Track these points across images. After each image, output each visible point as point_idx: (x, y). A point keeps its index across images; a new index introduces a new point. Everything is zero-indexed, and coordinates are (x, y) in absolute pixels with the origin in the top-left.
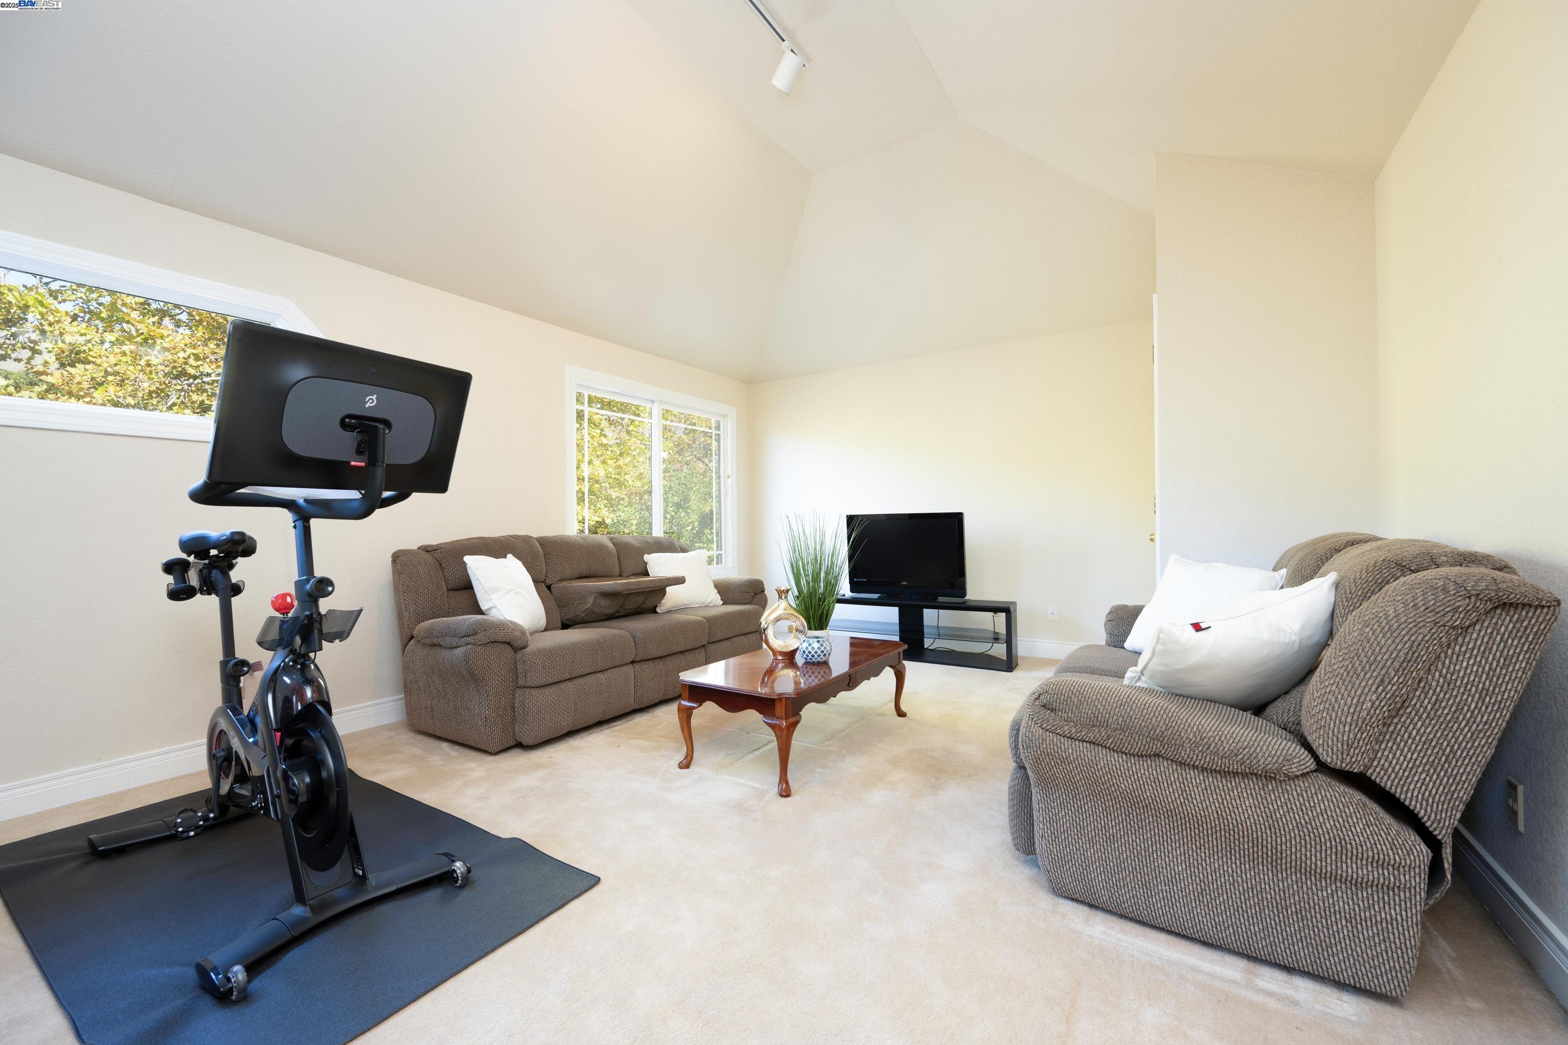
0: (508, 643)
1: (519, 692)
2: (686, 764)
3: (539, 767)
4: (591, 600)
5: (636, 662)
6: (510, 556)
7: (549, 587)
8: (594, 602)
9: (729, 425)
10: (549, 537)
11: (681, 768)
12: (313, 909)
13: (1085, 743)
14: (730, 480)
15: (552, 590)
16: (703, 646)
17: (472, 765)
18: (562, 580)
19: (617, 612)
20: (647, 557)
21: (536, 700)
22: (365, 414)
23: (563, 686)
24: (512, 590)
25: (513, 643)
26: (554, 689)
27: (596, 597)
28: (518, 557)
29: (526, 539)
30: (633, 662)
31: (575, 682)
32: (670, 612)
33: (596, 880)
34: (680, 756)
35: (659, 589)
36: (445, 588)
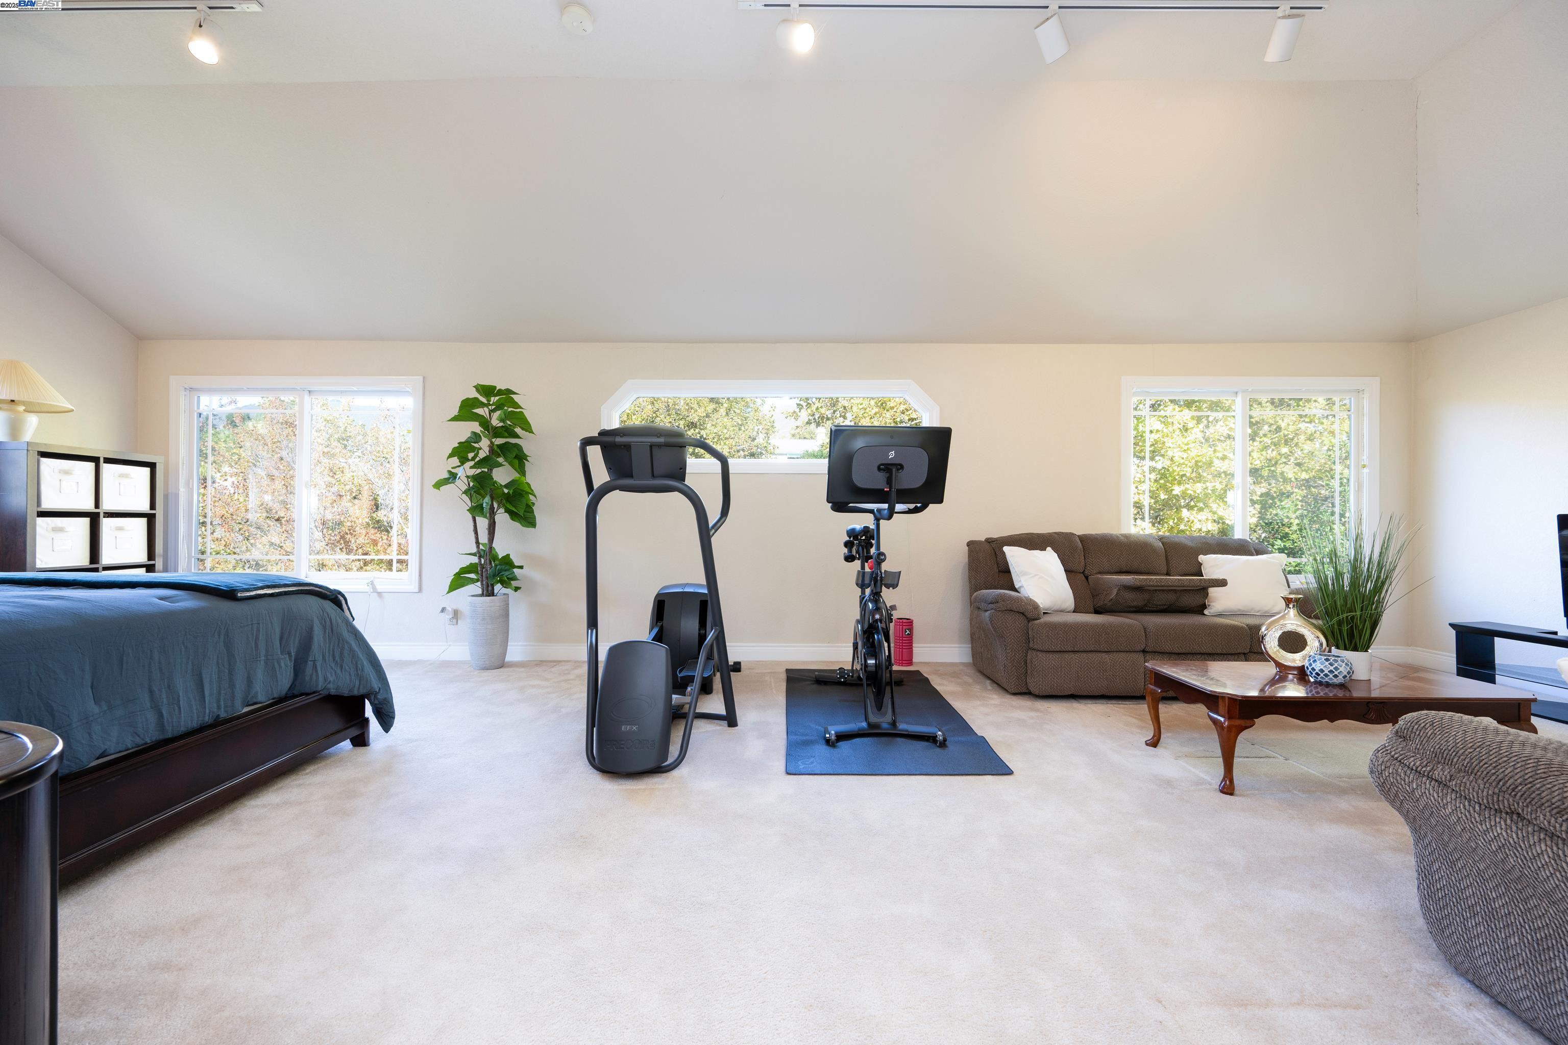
0: (1023, 613)
1: (1030, 652)
2: (1154, 743)
3: (1037, 710)
4: (1115, 591)
5: (1147, 652)
6: (1049, 549)
7: (1087, 578)
8: (1117, 593)
9: (1366, 403)
10: (1092, 535)
11: (1147, 744)
12: (869, 724)
13: (1433, 782)
14: (1366, 470)
15: (1090, 580)
16: (1244, 654)
17: (995, 696)
18: (1100, 573)
19: (1145, 605)
20: (1201, 558)
21: (1040, 660)
22: (889, 462)
23: (1066, 656)
24: (1036, 575)
25: (1026, 614)
26: (1057, 656)
27: (1119, 590)
28: (1056, 550)
29: (1068, 536)
30: (1144, 651)
31: (1078, 655)
32: (1220, 615)
33: (1010, 772)
34: (1149, 735)
35: (1203, 590)
36: (996, 570)
